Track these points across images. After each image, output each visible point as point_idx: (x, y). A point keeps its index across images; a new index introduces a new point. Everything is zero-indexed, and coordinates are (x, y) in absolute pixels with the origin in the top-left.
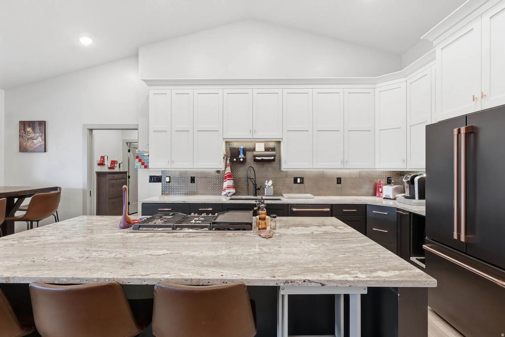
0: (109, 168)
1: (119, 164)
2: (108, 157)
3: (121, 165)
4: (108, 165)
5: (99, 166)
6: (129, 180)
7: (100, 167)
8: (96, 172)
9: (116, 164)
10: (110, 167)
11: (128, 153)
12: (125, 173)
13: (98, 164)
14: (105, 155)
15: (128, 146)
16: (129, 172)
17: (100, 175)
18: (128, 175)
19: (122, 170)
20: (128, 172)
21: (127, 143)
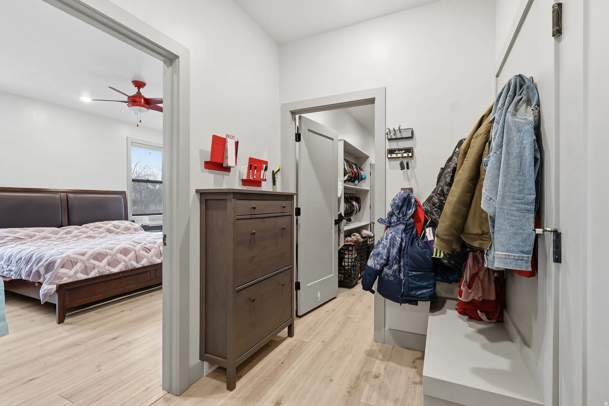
0: (245, 182)
1: (274, 174)
2: (237, 143)
3: (278, 177)
4: (240, 172)
5: (210, 173)
6: (297, 220)
7: (213, 175)
8: (197, 191)
9: (262, 172)
10: (245, 177)
11: (295, 144)
12: (289, 197)
13: (206, 163)
14: (227, 135)
15: (294, 123)
16: (297, 194)
17: (209, 202)
18: (295, 206)
19: (279, 189)
20: (295, 196)
21: (293, 113)
